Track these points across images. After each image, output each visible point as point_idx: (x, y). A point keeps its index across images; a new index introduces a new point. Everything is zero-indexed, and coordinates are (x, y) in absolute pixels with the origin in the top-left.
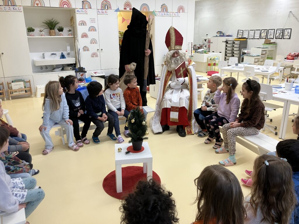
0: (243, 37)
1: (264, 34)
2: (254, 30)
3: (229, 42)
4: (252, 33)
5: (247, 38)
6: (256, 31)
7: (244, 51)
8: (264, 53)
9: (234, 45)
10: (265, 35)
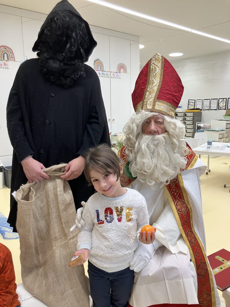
0: (195, 108)
1: (223, 104)
2: (210, 99)
3: (179, 115)
4: (207, 103)
5: (201, 109)
6: (212, 101)
7: (199, 125)
8: (228, 126)
9: (185, 118)
10: (225, 105)
